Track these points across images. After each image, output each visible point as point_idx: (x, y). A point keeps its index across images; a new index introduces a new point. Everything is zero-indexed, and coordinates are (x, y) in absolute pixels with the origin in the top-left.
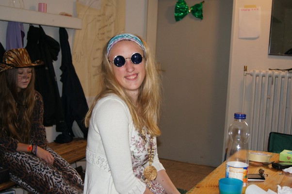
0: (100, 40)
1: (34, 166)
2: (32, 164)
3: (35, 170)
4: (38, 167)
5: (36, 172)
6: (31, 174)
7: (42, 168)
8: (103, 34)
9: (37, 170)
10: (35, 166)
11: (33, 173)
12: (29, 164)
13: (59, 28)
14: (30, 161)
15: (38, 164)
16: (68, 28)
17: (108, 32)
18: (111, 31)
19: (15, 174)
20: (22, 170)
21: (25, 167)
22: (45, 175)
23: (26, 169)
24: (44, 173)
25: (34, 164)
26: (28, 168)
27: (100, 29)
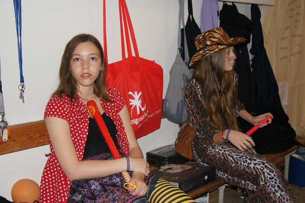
0: (290, 17)
1: (238, 158)
2: (236, 157)
3: (240, 162)
4: (243, 159)
5: (241, 164)
6: (236, 168)
7: (247, 159)
8: (293, 10)
9: (242, 162)
10: (240, 158)
11: (238, 166)
12: (232, 157)
13: (251, 5)
14: (233, 154)
15: (243, 156)
16: (259, 5)
17: (297, 7)
18: (301, 6)
19: (220, 169)
20: (225, 164)
21: (228, 160)
22: (254, 167)
23: (229, 162)
24: (252, 166)
25: (238, 157)
26: (231, 161)
27: (290, 4)
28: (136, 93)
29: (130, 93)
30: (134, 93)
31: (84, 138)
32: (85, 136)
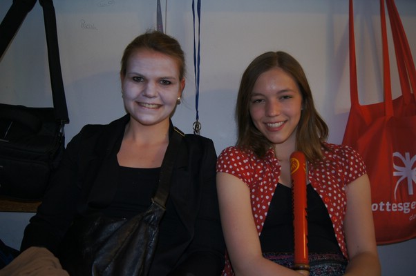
28: (407, 154)
29: (396, 154)
30: (404, 156)
31: (264, 211)
32: (264, 207)
